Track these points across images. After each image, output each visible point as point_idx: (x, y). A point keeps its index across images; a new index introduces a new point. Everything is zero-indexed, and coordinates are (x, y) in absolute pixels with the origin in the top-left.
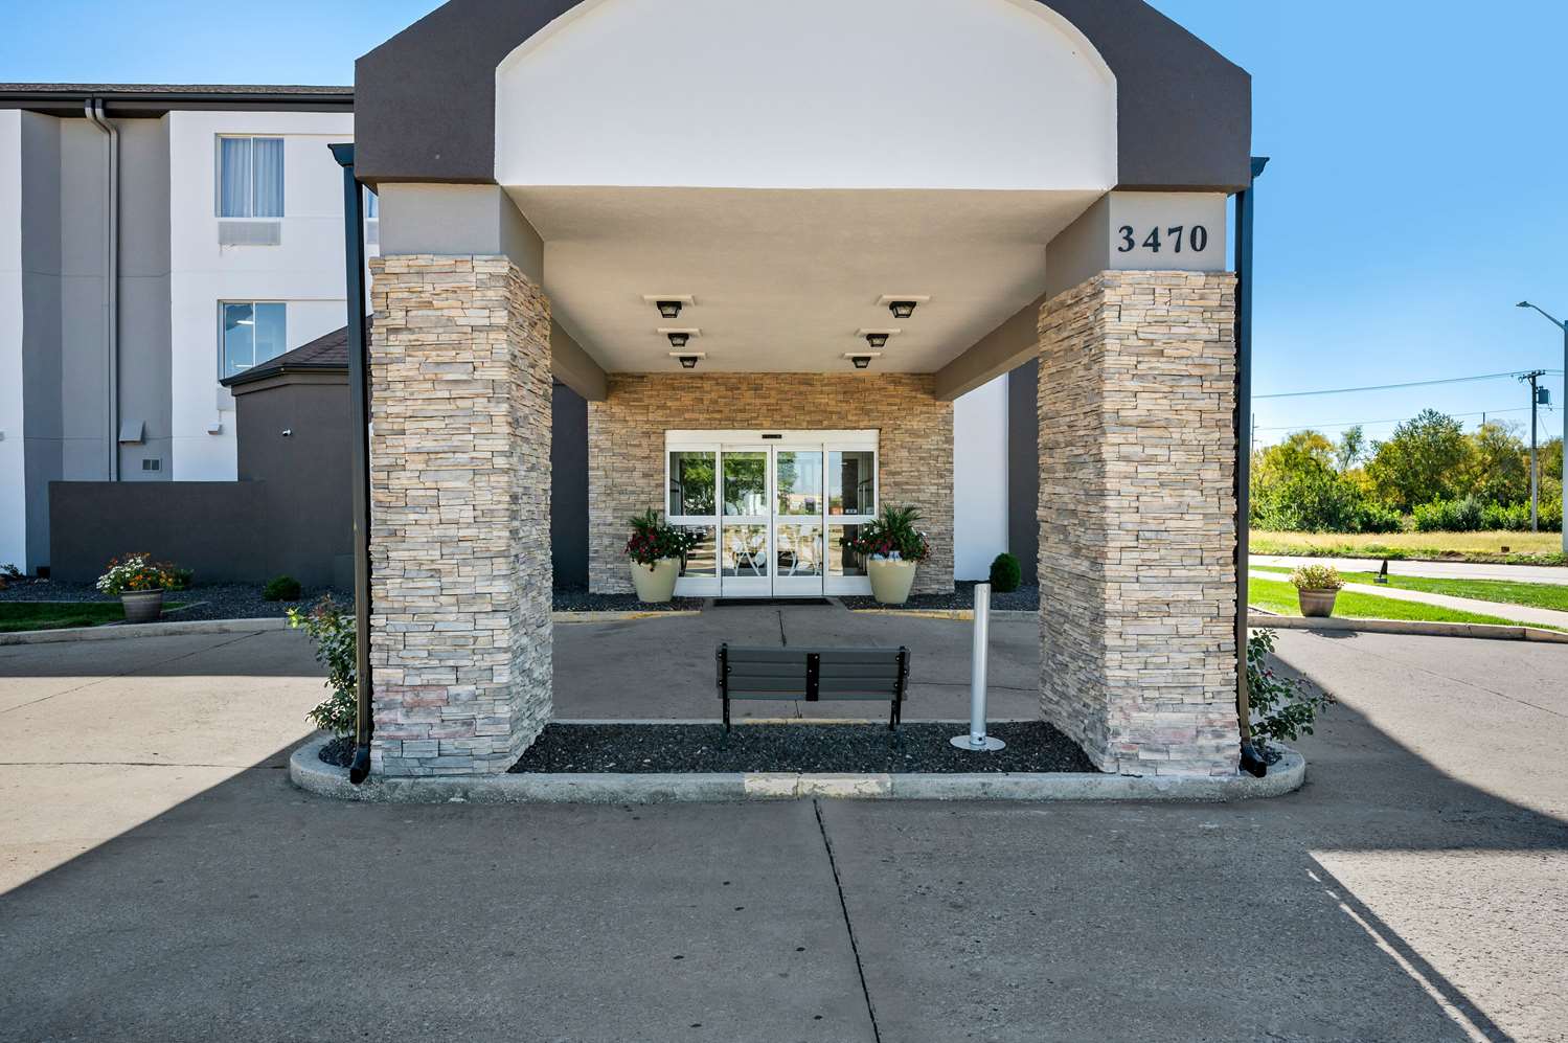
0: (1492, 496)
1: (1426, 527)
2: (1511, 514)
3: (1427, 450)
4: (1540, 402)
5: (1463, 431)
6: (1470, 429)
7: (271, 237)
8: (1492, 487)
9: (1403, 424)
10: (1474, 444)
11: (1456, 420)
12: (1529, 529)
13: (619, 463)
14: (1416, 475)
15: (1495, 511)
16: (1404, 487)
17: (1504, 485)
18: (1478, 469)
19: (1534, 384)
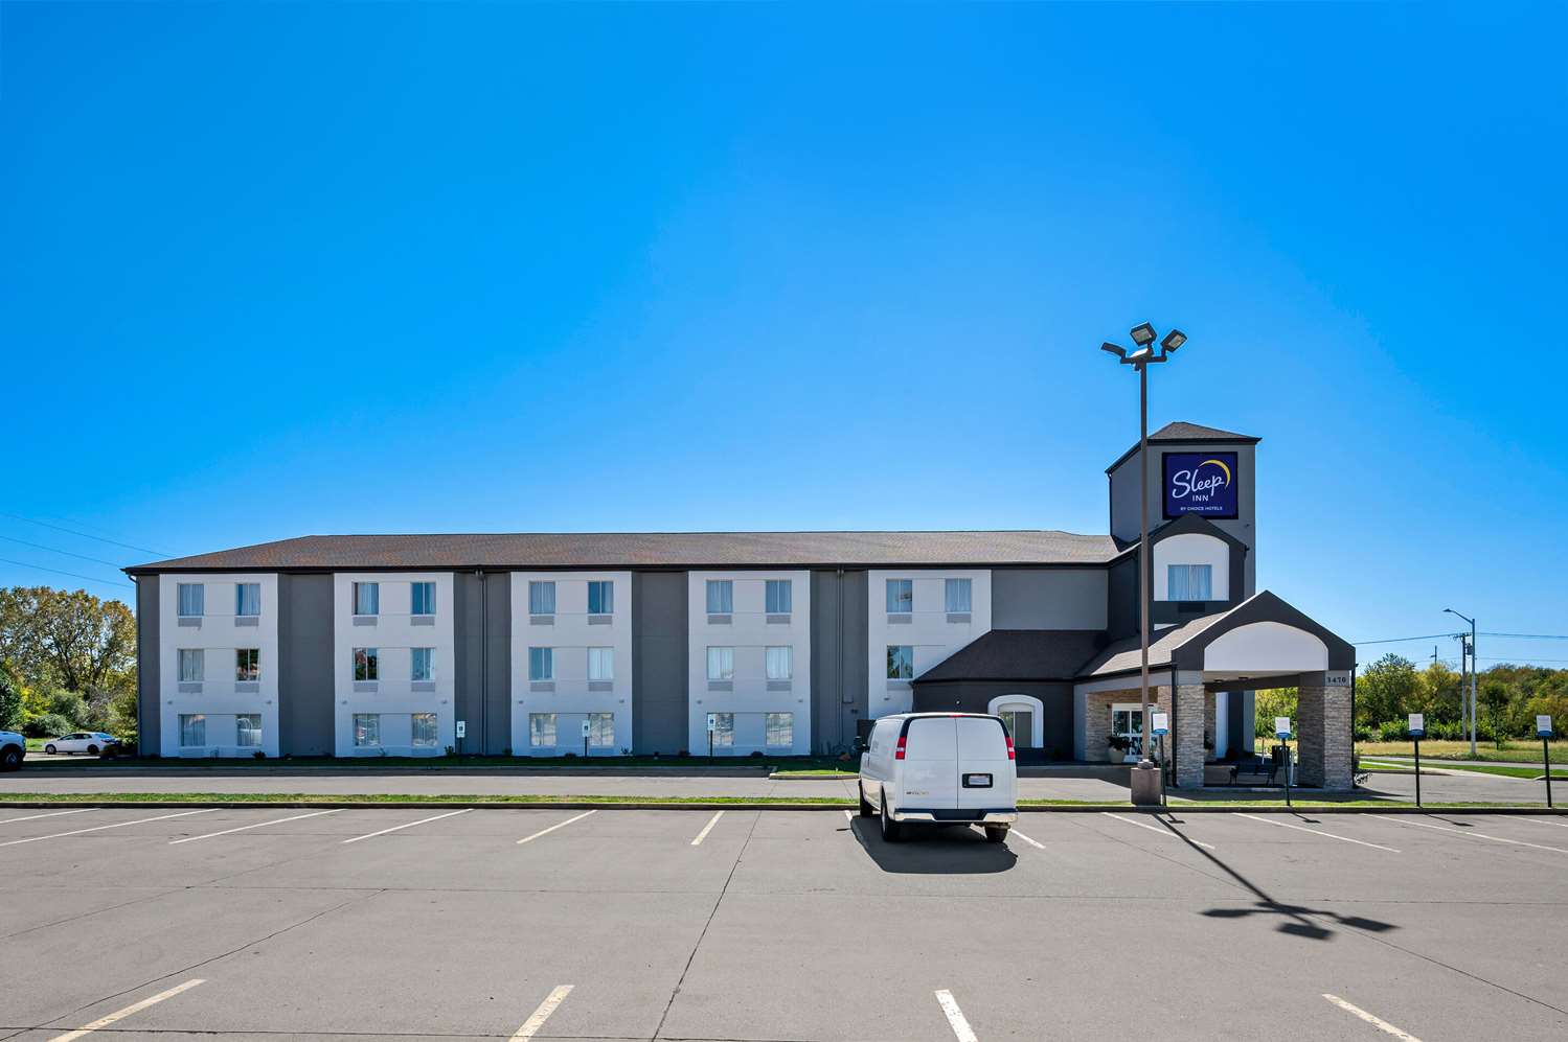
0: (1438, 716)
1: (1388, 738)
2: (1448, 729)
3: (1388, 683)
4: (1469, 654)
5: (1418, 668)
6: (1422, 667)
7: (908, 620)
8: (1437, 709)
9: (1372, 664)
10: (1423, 678)
11: (1411, 661)
12: (1460, 739)
13: (1097, 715)
14: (1381, 700)
15: (1438, 727)
16: (1372, 709)
17: (1446, 708)
18: (1427, 697)
19: (1464, 642)
